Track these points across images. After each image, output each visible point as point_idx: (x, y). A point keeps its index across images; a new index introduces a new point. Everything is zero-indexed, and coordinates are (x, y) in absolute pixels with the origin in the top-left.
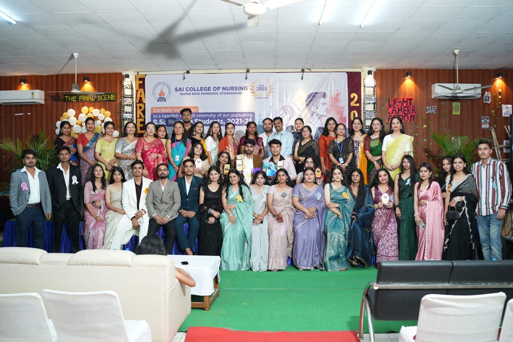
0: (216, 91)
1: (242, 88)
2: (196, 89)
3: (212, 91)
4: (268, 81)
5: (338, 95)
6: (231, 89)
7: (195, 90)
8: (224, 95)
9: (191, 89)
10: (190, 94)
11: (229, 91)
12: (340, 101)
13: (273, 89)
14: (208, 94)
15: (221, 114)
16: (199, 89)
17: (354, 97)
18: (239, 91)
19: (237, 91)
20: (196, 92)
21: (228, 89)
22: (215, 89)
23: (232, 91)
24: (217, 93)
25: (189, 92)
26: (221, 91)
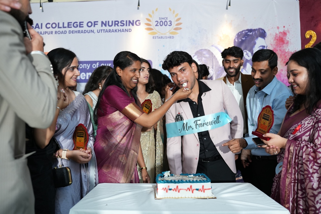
0: (92, 28)
1: (131, 23)
2: (61, 25)
3: (85, 28)
4: (174, 12)
5: (285, 34)
6: (115, 24)
7: (59, 27)
8: (103, 34)
9: (54, 26)
10: (52, 33)
11: (111, 28)
12: (288, 43)
13: (180, 24)
14: (79, 32)
15: (98, 64)
16: (66, 25)
17: (311, 36)
18: (128, 27)
19: (125, 27)
20: (61, 30)
21: (110, 24)
22: (90, 24)
23: (117, 28)
24: (92, 31)
25: (51, 29)
26: (99, 27)
